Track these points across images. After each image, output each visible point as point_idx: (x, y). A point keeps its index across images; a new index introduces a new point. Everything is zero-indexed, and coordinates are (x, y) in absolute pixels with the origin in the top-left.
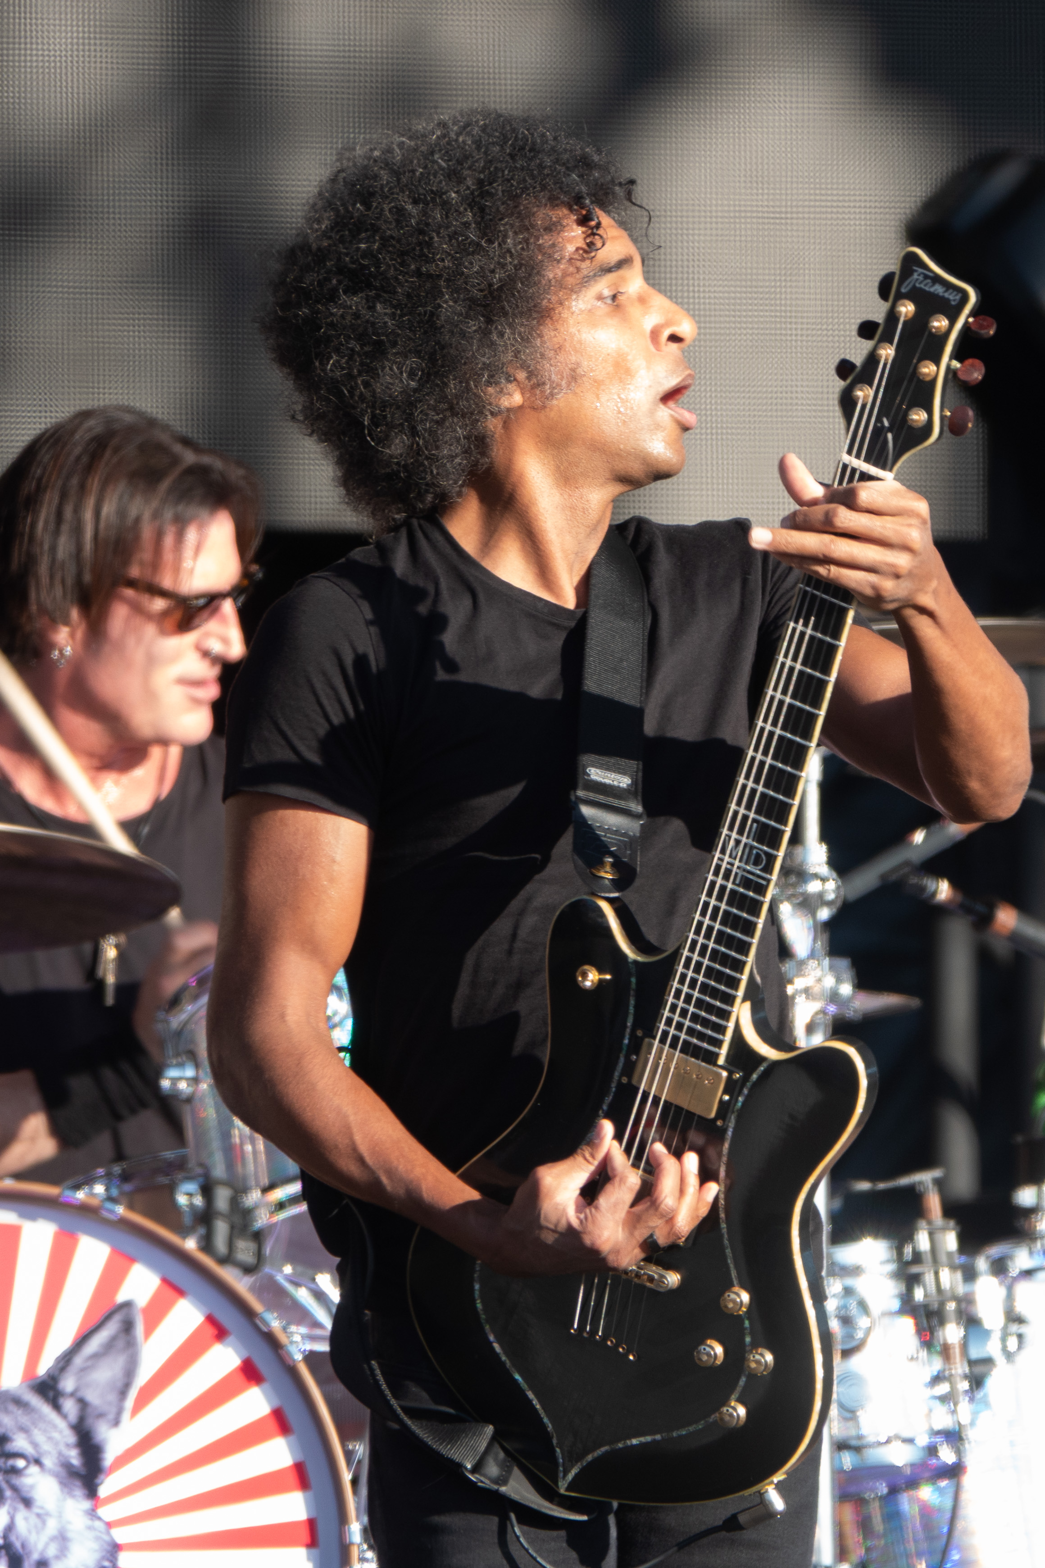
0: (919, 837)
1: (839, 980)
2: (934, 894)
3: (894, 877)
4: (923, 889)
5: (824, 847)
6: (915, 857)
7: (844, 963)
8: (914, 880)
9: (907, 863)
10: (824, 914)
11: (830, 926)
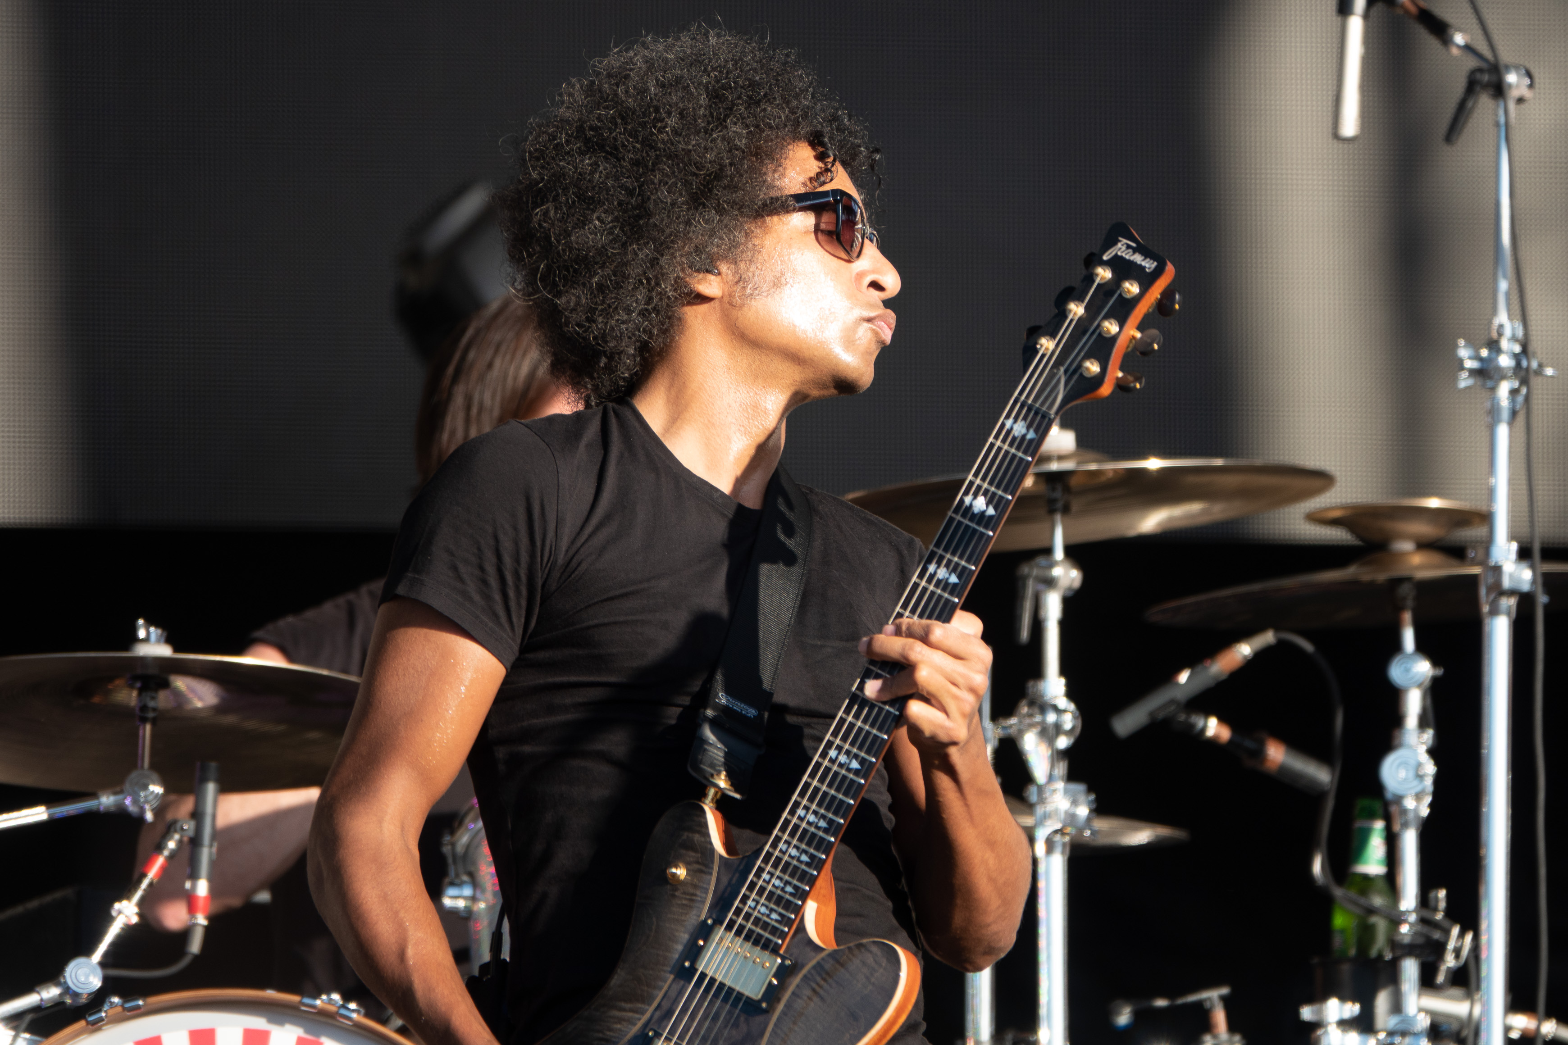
0: (1183, 677)
1: (1075, 803)
2: (1204, 730)
3: (1161, 715)
4: (1192, 726)
5: (1063, 681)
6: (1180, 695)
7: (1080, 788)
8: (1182, 717)
9: (1172, 702)
10: (1063, 742)
11: (1067, 754)
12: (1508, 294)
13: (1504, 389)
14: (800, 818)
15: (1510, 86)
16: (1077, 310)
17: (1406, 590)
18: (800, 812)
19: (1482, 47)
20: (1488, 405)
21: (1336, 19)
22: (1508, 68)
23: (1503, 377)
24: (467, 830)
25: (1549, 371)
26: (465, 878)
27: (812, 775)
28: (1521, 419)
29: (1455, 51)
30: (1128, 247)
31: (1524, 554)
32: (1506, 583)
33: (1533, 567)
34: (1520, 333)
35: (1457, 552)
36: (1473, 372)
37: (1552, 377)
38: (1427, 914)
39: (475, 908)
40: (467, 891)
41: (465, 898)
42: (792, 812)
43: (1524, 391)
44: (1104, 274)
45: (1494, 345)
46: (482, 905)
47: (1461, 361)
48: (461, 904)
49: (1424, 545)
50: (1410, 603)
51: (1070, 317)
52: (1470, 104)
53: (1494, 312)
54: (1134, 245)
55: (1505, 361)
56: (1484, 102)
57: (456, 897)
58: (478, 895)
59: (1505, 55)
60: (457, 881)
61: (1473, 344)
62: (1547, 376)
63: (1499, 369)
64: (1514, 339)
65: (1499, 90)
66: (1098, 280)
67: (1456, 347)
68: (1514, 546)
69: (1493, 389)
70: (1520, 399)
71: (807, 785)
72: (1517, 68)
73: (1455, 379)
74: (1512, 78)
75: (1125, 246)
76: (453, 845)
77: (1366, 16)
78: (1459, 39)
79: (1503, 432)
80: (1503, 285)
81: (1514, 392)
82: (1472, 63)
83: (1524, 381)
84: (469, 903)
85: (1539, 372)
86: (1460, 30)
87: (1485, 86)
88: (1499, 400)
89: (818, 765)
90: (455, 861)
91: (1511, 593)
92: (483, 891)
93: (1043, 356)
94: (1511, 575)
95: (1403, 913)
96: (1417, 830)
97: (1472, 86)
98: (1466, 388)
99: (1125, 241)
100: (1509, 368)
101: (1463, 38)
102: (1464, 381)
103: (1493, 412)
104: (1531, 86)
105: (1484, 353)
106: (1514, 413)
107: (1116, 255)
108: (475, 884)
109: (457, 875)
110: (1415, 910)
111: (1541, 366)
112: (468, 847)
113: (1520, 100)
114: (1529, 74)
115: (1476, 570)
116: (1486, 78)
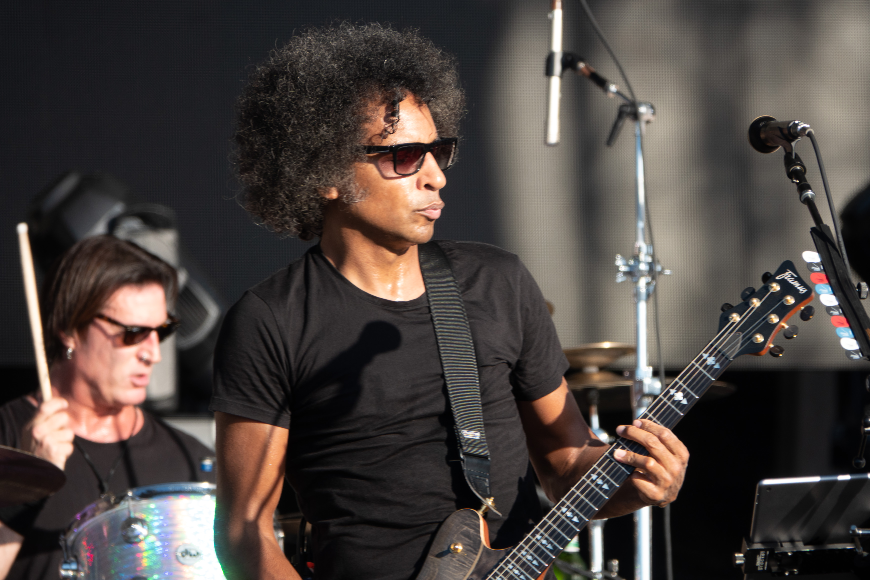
12: (643, 230)
13: (643, 282)
14: (537, 540)
15: (642, 114)
16: (756, 303)
17: (593, 394)
18: (538, 536)
19: (626, 93)
20: (633, 291)
21: (544, 79)
22: (641, 104)
23: (643, 276)
24: (74, 532)
25: (668, 272)
26: (72, 559)
27: (550, 518)
28: (651, 299)
29: (611, 95)
30: (792, 276)
31: (656, 374)
32: (646, 390)
33: (661, 381)
34: (652, 252)
35: (619, 372)
36: (625, 273)
37: (670, 275)
38: (607, 574)
39: (79, 576)
40: (74, 566)
41: (73, 570)
42: (533, 535)
43: (654, 283)
44: (776, 287)
45: (636, 258)
46: (82, 574)
47: (618, 267)
48: (71, 573)
49: (602, 369)
50: (596, 401)
51: (752, 306)
52: (620, 124)
53: (636, 239)
54: (795, 276)
55: (643, 267)
56: (628, 123)
57: (67, 570)
58: (80, 568)
59: (639, 97)
60: (68, 561)
61: (626, 258)
62: (667, 275)
63: (640, 271)
64: (648, 254)
65: (636, 116)
66: (771, 291)
67: (615, 260)
68: (651, 369)
69: (636, 282)
70: (652, 288)
71: (545, 523)
72: (645, 103)
73: (615, 278)
74: (643, 109)
75: (790, 275)
76: (65, 541)
77: (561, 76)
78: (613, 88)
79: (643, 307)
80: (641, 225)
81: (648, 284)
82: (620, 101)
83: (653, 278)
84: (75, 573)
85: (660, 273)
86: (614, 83)
87: (629, 114)
88: (639, 288)
89: (554, 513)
90: (67, 550)
91: (649, 395)
92: (83, 566)
93: (733, 323)
94: (649, 386)
95: (595, 574)
96: (602, 527)
97: (621, 114)
98: (622, 282)
99: (791, 272)
100: (646, 271)
101: (616, 87)
102: (620, 278)
103: (637, 295)
104: (654, 114)
105: (632, 262)
106: (648, 295)
107: (784, 279)
108: (78, 562)
109: (68, 557)
110: (601, 572)
111: (663, 269)
112: (74, 542)
113: (648, 122)
114: (652, 107)
115: (629, 383)
116: (629, 109)
